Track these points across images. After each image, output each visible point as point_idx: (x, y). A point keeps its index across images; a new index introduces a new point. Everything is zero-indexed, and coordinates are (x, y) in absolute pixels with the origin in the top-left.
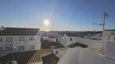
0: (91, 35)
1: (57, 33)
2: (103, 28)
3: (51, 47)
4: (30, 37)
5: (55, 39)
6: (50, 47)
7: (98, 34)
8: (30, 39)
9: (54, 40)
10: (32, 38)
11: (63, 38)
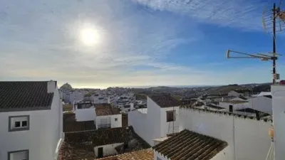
0: (241, 97)
1: (131, 95)
2: (274, 71)
3: (101, 150)
4: (10, 117)
5: (119, 117)
6: (96, 149)
7: (262, 94)
8: (13, 124)
9: (116, 122)
10: (18, 120)
11: (144, 111)
